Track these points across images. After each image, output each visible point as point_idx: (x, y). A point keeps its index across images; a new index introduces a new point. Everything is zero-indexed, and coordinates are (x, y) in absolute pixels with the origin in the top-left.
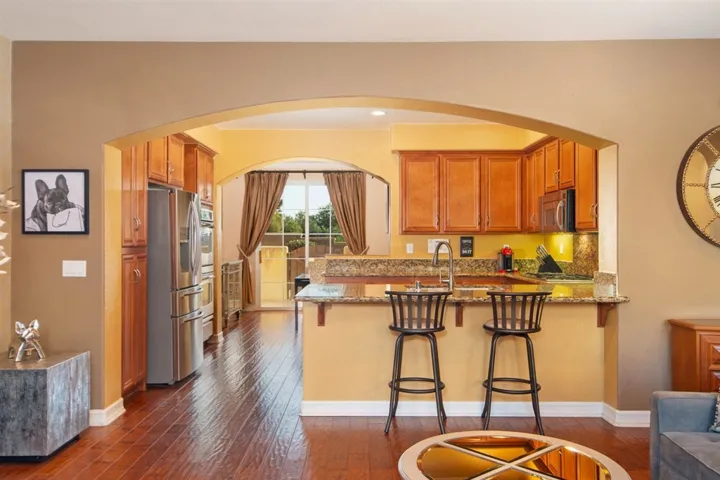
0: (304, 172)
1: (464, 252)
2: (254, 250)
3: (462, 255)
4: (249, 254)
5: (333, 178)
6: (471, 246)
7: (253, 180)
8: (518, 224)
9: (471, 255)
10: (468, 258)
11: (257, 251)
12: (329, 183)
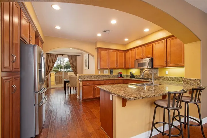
0: (63, 55)
1: (111, 73)
2: (49, 73)
3: (111, 74)
4: (48, 74)
5: (70, 56)
6: (113, 72)
7: (49, 55)
8: (124, 67)
9: (113, 74)
10: (112, 75)
11: (50, 74)
12: (69, 58)
